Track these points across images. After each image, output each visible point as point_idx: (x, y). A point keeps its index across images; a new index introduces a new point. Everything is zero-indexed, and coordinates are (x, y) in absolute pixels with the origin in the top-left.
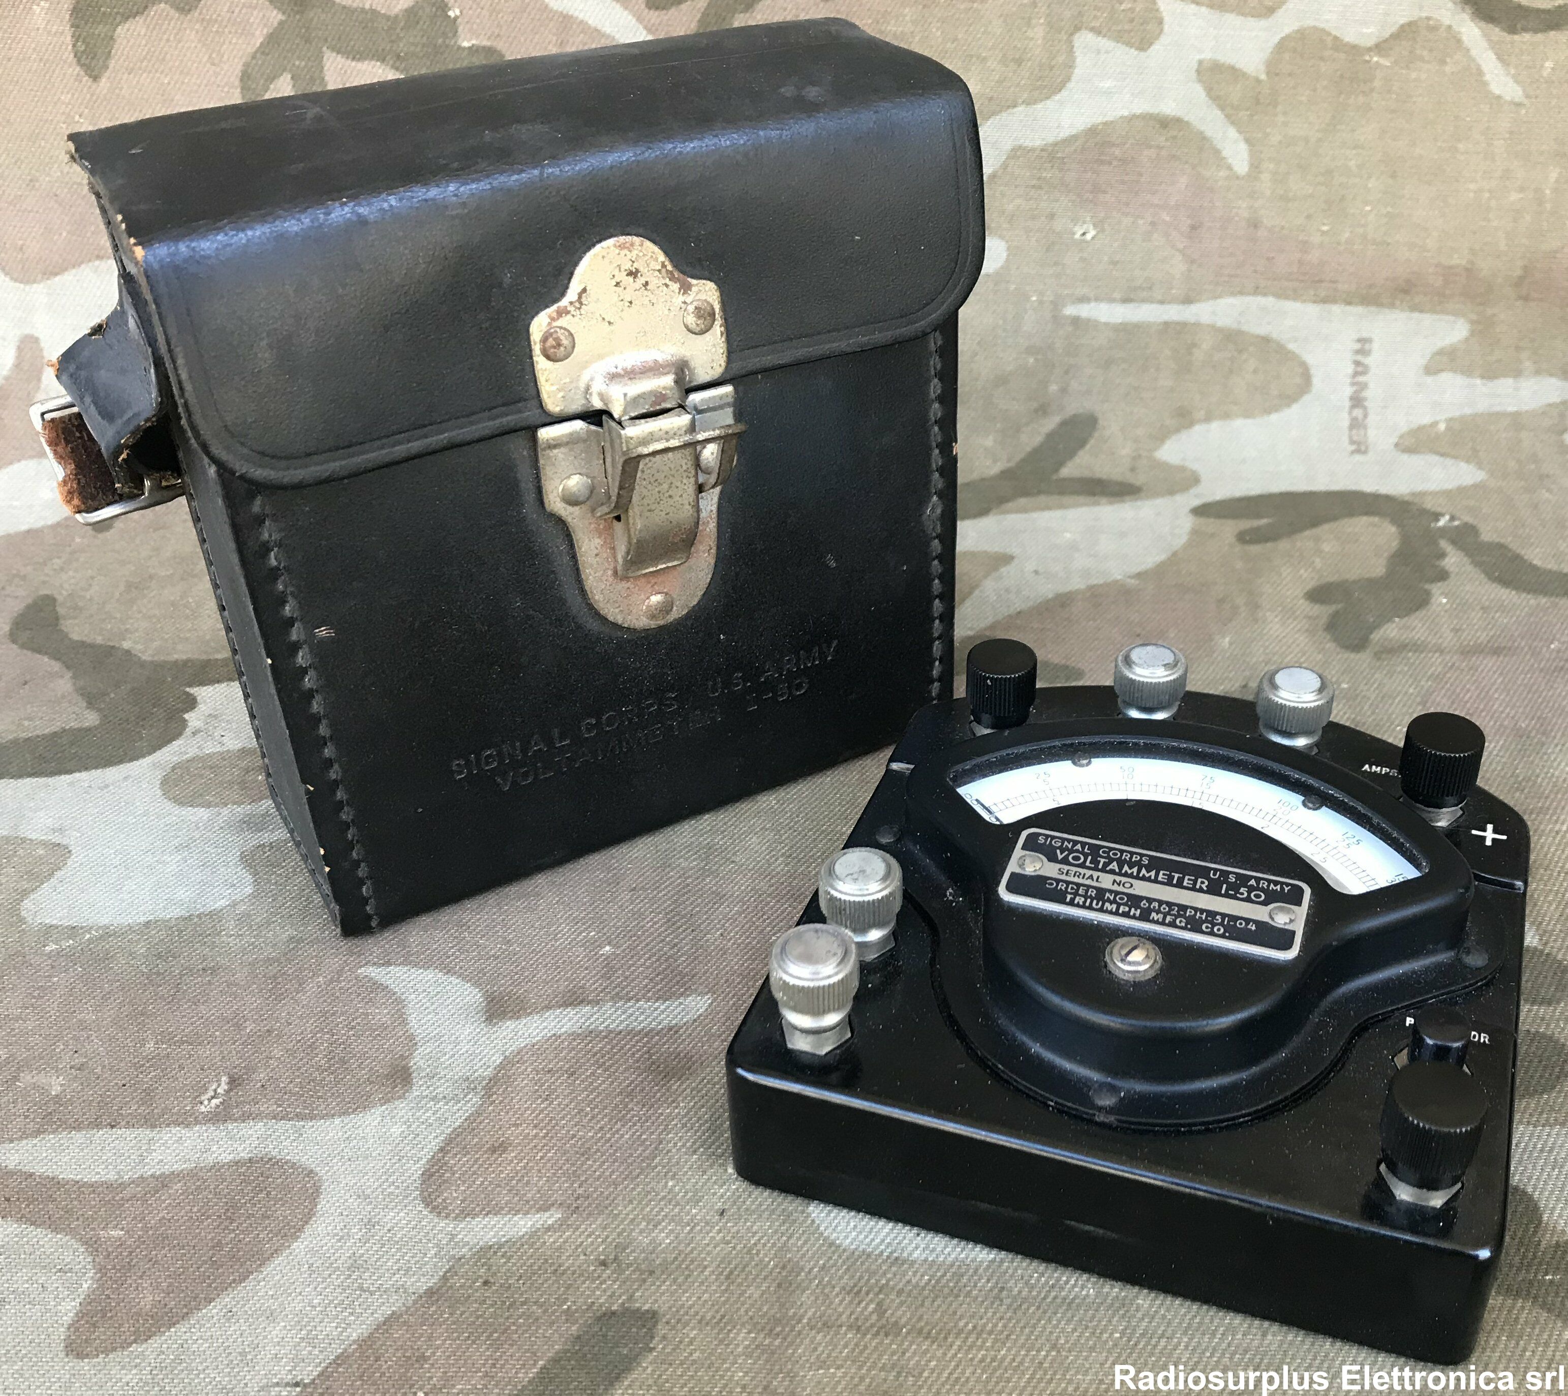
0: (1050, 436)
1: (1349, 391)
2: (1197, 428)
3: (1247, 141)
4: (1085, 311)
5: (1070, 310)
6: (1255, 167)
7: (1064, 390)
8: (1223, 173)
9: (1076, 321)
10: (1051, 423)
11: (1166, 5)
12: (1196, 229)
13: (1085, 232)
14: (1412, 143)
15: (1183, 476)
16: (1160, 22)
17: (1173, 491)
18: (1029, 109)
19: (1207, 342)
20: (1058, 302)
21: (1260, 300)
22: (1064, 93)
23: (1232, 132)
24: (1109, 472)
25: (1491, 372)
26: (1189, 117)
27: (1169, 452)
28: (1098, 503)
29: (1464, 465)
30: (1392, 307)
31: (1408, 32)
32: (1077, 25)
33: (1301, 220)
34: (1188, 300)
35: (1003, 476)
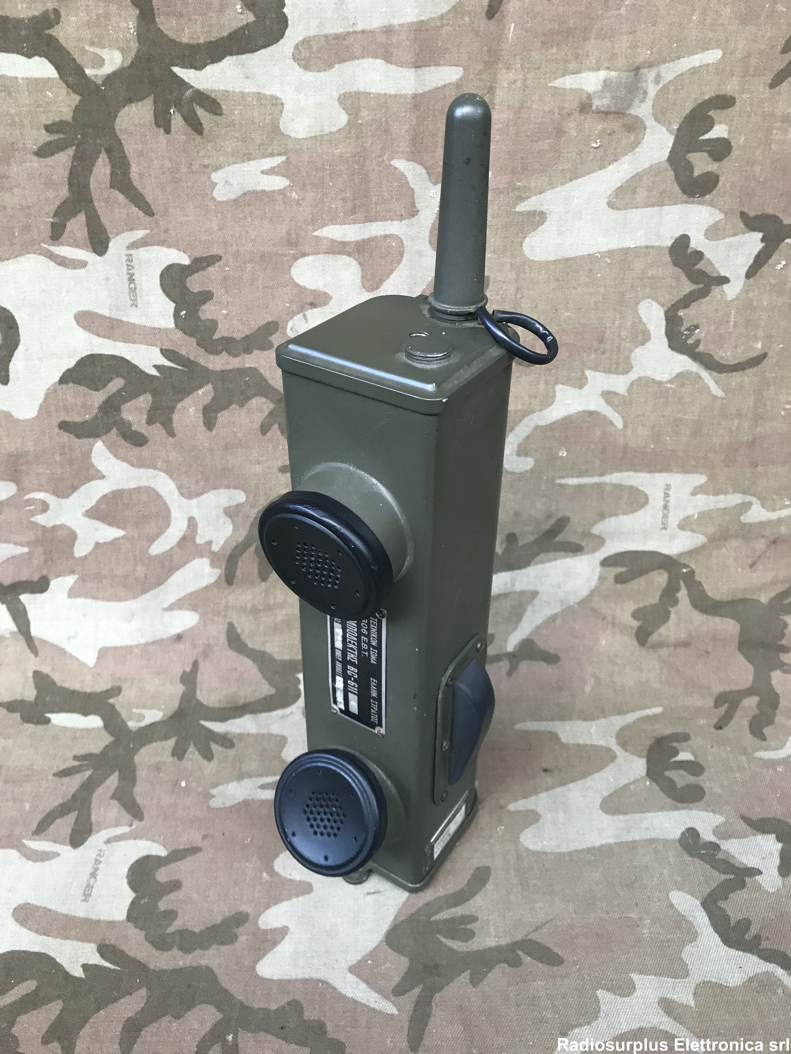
0: (552, 526)
1: (662, 503)
2: (607, 520)
3: (622, 417)
4: (563, 481)
5: (558, 481)
6: (625, 426)
7: (557, 509)
8: (613, 429)
9: (560, 485)
10: (552, 521)
11: (588, 373)
12: (604, 450)
13: (563, 453)
14: (684, 415)
15: (600, 541)
16: (586, 378)
17: (595, 550)
18: (541, 413)
19: (609, 489)
20: (553, 479)
21: (628, 473)
22: (553, 407)
23: (616, 414)
24: (573, 539)
25: (716, 493)
26: (600, 411)
27: (596, 530)
28: (567, 557)
29: (700, 536)
30: (677, 472)
31: (680, 375)
32: (556, 383)
33: (643, 444)
34: (601, 475)
35: (536, 542)
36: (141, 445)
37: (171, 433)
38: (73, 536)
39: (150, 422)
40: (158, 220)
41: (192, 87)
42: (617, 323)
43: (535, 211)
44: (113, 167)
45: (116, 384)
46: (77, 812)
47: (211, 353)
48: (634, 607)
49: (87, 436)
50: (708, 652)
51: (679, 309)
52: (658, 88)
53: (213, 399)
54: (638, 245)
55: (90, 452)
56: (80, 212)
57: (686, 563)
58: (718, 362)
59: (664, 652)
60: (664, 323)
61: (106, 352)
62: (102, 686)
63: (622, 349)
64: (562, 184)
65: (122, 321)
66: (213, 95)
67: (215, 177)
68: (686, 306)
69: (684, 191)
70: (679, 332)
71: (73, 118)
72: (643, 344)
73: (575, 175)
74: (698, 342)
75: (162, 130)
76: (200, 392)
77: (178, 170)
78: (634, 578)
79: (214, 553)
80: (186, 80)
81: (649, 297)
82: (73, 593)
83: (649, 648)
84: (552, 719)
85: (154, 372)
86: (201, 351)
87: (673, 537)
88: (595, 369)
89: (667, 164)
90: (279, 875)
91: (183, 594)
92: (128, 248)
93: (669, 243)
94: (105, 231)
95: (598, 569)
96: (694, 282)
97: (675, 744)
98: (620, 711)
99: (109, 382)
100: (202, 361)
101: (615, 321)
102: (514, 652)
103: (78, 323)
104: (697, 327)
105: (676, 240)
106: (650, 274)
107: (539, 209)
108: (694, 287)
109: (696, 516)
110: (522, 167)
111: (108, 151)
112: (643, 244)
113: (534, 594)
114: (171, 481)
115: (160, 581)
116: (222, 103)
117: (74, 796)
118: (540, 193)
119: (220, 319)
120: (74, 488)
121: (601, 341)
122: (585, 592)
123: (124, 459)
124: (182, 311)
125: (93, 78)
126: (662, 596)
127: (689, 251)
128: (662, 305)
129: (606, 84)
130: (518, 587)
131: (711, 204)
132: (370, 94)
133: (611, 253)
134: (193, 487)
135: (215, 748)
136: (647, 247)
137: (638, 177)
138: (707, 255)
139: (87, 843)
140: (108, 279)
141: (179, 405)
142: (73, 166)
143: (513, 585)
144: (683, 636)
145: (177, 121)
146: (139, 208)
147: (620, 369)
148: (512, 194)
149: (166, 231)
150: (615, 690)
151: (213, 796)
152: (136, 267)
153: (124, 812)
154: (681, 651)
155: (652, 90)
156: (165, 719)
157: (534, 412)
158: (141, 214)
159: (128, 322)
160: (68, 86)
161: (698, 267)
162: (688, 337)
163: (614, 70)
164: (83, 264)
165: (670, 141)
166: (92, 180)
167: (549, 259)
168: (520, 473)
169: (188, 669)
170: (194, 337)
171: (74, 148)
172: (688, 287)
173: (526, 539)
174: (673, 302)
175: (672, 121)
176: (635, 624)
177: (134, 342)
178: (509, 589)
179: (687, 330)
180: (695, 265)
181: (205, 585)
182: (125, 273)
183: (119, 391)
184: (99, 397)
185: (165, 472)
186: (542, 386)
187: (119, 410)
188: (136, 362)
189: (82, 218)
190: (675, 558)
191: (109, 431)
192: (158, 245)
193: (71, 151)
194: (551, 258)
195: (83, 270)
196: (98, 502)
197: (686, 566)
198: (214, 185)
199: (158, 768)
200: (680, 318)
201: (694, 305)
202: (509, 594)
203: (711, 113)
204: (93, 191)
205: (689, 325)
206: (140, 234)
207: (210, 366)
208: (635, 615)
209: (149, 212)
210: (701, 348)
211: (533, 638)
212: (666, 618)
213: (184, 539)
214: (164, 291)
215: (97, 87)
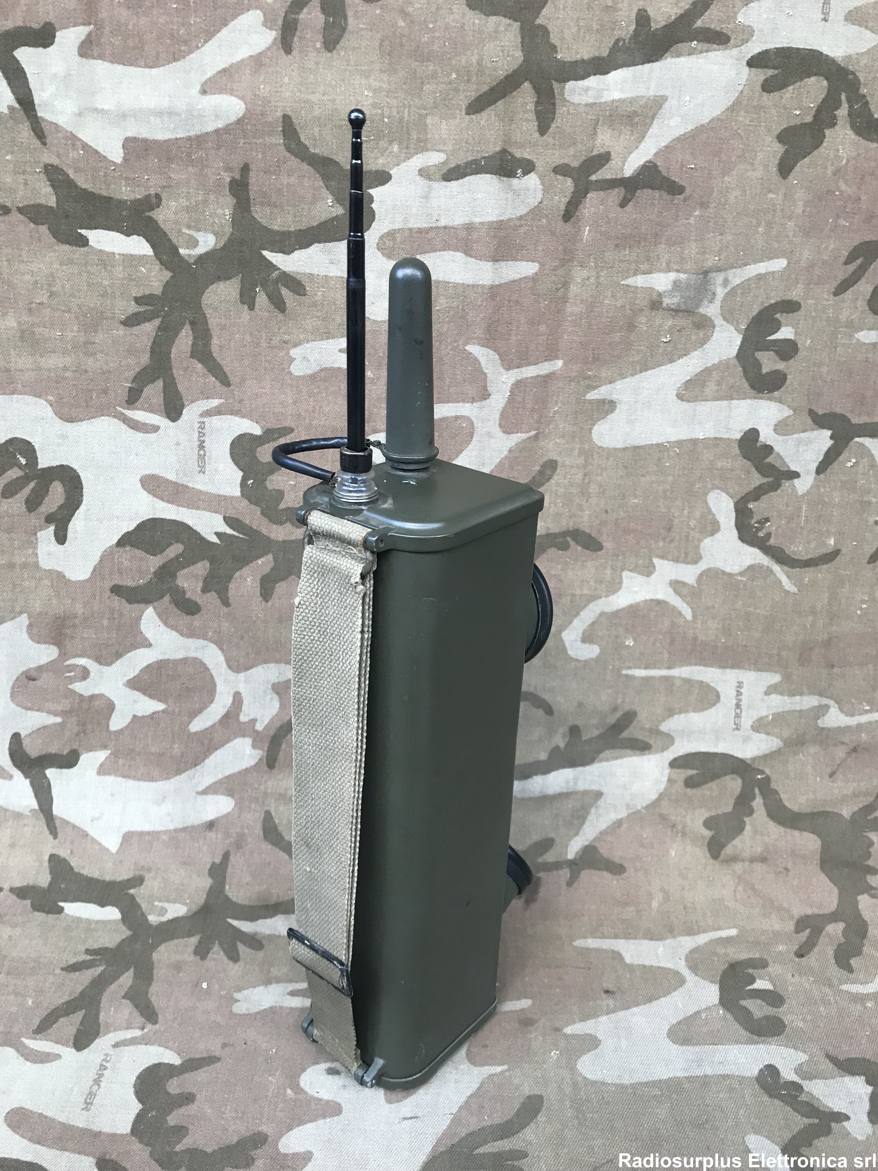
0: (618, 720)
1: (735, 702)
2: (676, 717)
3: (691, 608)
4: (630, 672)
5: (624, 672)
6: (695, 617)
7: (623, 702)
8: (682, 620)
9: (627, 676)
10: (619, 714)
11: (656, 561)
12: (672, 641)
13: (630, 642)
14: (756, 608)
15: (668, 740)
16: (654, 567)
17: (663, 749)
18: (607, 599)
19: (678, 683)
20: (619, 670)
21: (698, 668)
22: (619, 593)
23: (685, 605)
24: (640, 736)
25: (792, 694)
26: (668, 600)
27: (664, 727)
28: (635, 755)
29: (775, 739)
30: (750, 670)
31: (751, 568)
32: (623, 570)
33: (714, 637)
34: (669, 668)
35: (600, 736)
36: (192, 613)
37: (226, 603)
38: (111, 707)
39: (205, 590)
40: (233, 390)
41: (279, 269)
42: (686, 512)
43: (605, 400)
44: (195, 338)
45: (175, 550)
46: (84, 1011)
47: (275, 523)
48: (707, 815)
49: (138, 602)
50: (787, 869)
51: (749, 501)
52: (726, 291)
53: (272, 570)
54: (706, 436)
55: (140, 618)
56: (158, 378)
57: (761, 768)
58: (789, 556)
59: (738, 867)
60: (733, 515)
61: (168, 517)
62: (123, 874)
63: (690, 539)
64: (632, 375)
65: (187, 487)
66: (298, 277)
67: (294, 352)
68: (756, 499)
69: (753, 387)
70: (749, 524)
71: (163, 293)
72: (712, 534)
73: (645, 367)
74: (769, 535)
75: (246, 307)
76: (260, 562)
77: (258, 345)
78: (705, 782)
79: (257, 732)
80: (274, 263)
81: (718, 488)
82: (103, 770)
83: (723, 862)
84: (616, 937)
85: (215, 539)
86: (265, 521)
87: (746, 740)
88: (663, 557)
89: (736, 360)
90: (306, 1093)
91: (220, 776)
92: (202, 415)
93: (738, 436)
94: (181, 399)
95: (667, 771)
96: (764, 475)
97: (750, 971)
98: (691, 931)
99: (168, 547)
100: (264, 531)
101: (683, 510)
102: (575, 859)
103: (143, 486)
104: (767, 520)
105: (745, 433)
106: (719, 465)
107: (608, 398)
108: (765, 480)
109: (771, 717)
110: (594, 358)
111: (193, 323)
112: (712, 436)
113: (599, 795)
114: (220, 652)
115: (197, 761)
116: (306, 285)
117: (81, 993)
118: (610, 383)
119: (287, 489)
120: (119, 656)
121: (669, 529)
122: (654, 796)
123: (173, 627)
124: (249, 480)
125: (186, 257)
126: (736, 804)
127: (758, 444)
128: (732, 497)
129: (676, 284)
130: (581, 786)
131: (780, 401)
132: (449, 283)
133: (680, 443)
134: (242, 660)
135: (242, 948)
136: (716, 439)
137: (707, 372)
138: (776, 448)
139: (93, 1046)
140: (178, 444)
141: (238, 574)
142: (157, 335)
143: (576, 783)
144: (759, 850)
145: (262, 299)
146: (216, 378)
147: (689, 559)
148: (582, 383)
149: (240, 401)
150: (685, 908)
151: (237, 1001)
152: (207, 434)
153: (136, 1014)
154: (758, 867)
155: (721, 292)
156: (190, 914)
157: (601, 597)
158: (218, 384)
159: (193, 488)
160: (162, 263)
161: (768, 460)
162: (758, 529)
163: (685, 273)
164: (155, 429)
165: (738, 339)
166: (174, 350)
167: (618, 446)
168: (586, 661)
169: (218, 861)
170: (259, 506)
171: (160, 319)
172: (757, 480)
173: (590, 733)
174: (743, 495)
175: (740, 321)
176: (708, 833)
177: (198, 508)
178: (571, 787)
179: (757, 522)
180: (766, 458)
181: (244, 767)
182: (196, 440)
183: (177, 557)
184: (154, 562)
185: (215, 643)
186: (608, 572)
187: (174, 576)
188: (198, 528)
189: (160, 384)
190: (749, 762)
191: (162, 597)
192: (232, 414)
193: (157, 322)
194: (620, 445)
195: (154, 435)
196: (141, 671)
197: (762, 772)
198: (292, 360)
199: (178, 967)
200: (750, 509)
201: (764, 498)
202: (572, 793)
203: (778, 316)
204: (173, 360)
205: (759, 518)
206: (215, 402)
207: (273, 536)
208: (707, 824)
209: (225, 382)
210: (772, 541)
211: (597, 844)
212: (740, 829)
213: (227, 716)
214: (233, 460)
215: (189, 265)
